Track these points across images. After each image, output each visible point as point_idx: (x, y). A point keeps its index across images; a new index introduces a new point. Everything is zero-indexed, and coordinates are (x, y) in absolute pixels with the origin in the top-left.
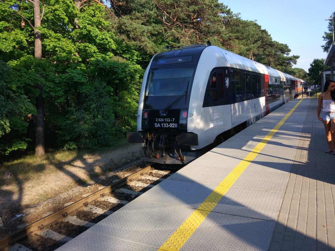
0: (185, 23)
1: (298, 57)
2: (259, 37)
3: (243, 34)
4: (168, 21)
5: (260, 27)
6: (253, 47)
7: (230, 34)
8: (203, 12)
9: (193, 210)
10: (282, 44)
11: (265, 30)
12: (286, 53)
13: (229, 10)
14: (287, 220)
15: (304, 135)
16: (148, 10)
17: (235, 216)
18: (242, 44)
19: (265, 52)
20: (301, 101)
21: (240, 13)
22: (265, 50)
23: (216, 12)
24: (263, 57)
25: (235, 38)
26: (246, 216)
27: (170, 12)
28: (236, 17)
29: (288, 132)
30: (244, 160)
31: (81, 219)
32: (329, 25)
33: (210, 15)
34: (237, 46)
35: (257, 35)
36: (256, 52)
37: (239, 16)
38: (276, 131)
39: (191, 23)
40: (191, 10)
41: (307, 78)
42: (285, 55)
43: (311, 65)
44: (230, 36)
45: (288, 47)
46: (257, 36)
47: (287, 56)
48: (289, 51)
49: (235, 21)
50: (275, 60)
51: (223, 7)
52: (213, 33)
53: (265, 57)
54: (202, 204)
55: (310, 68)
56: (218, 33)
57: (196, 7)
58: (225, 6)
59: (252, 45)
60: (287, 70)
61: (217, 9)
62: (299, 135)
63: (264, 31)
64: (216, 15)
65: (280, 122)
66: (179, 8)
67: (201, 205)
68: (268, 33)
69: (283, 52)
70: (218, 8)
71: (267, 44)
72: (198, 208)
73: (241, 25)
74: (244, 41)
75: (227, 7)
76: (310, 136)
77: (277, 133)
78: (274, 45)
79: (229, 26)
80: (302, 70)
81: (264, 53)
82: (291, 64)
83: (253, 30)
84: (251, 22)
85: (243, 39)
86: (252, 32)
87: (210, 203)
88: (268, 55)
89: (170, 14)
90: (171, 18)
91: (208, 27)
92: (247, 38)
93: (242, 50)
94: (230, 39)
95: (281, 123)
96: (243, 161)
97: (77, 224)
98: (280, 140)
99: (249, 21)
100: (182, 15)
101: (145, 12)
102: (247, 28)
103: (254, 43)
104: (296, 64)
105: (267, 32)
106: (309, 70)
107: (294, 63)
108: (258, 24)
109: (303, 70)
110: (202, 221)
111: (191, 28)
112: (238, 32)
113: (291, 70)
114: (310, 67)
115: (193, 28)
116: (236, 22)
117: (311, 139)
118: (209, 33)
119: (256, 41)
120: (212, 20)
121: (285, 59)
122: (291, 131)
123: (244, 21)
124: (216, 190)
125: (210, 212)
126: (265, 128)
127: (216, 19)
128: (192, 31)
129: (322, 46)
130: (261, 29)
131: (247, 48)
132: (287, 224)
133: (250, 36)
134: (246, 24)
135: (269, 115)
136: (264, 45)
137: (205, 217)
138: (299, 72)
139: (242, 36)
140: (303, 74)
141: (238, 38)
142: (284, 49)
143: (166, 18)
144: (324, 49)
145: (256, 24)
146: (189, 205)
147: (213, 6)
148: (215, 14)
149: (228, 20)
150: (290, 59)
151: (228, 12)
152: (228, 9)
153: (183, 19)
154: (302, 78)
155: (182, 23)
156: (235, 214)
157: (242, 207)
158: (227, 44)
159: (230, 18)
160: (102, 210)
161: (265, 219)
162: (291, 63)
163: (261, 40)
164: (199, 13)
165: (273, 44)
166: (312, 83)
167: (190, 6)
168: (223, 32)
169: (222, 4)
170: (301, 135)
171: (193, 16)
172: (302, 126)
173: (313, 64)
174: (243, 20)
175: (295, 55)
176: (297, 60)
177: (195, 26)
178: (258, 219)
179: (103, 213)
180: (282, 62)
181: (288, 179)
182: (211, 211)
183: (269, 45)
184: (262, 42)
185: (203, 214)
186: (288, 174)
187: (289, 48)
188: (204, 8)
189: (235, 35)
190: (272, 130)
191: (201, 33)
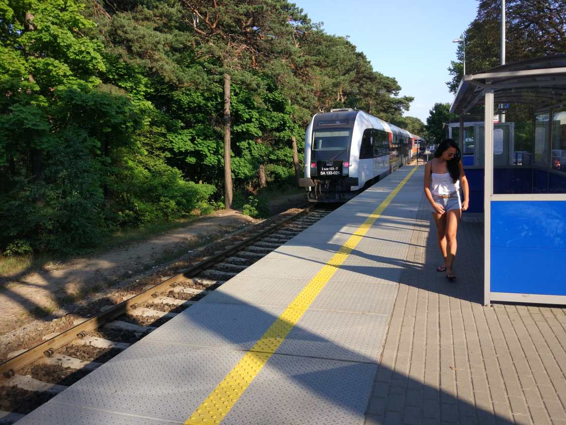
0: (232, 32)
1: (411, 99)
2: (353, 64)
3: (327, 57)
4: (202, 27)
5: (354, 48)
6: (343, 80)
7: (307, 57)
8: (263, 17)
9: (243, 352)
10: (388, 78)
11: (362, 53)
12: (394, 92)
13: (306, 16)
14: (394, 359)
15: (420, 223)
16: (167, 6)
17: (313, 360)
18: (327, 74)
19: (362, 89)
20: (414, 169)
21: (322, 23)
22: (361, 85)
23: (283, 18)
24: (358, 97)
25: (315, 64)
26: (331, 357)
27: (206, 12)
28: (317, 28)
29: (396, 218)
30: (328, 265)
31: (40, 380)
32: (457, 51)
33: (274, 22)
34: (318, 77)
35: (350, 60)
36: (348, 89)
37: (322, 28)
38: (377, 216)
39: (241, 34)
40: (241, 11)
41: (424, 133)
42: (392, 96)
43: (431, 113)
44: (306, 60)
45: (397, 82)
46: (349, 63)
47: (396, 97)
48: (399, 88)
49: (315, 36)
50: (377, 103)
51: (296, 11)
52: (279, 53)
53: (362, 97)
54: (259, 342)
55: (430, 117)
56: (288, 54)
57: (250, 7)
58: (299, 9)
59: (342, 78)
60: (395, 119)
61: (285, 13)
62: (413, 222)
63: (361, 55)
64: (283, 23)
65: (384, 202)
66: (221, 7)
67: (257, 344)
68: (366, 59)
69: (389, 90)
70: (287, 12)
71: (364, 77)
72: (252, 349)
73: (325, 42)
74: (329, 69)
75: (302, 11)
76: (428, 224)
77: (379, 220)
78: (376, 78)
79: (304, 44)
80: (417, 120)
81: (360, 91)
82: (401, 110)
83: (343, 51)
84: (340, 38)
85: (327, 67)
86: (342, 56)
87: (272, 339)
88: (366, 95)
89: (206, 16)
90: (207, 21)
91: (270, 42)
92: (333, 65)
93: (325, 84)
94: (306, 66)
95: (385, 204)
96: (326, 266)
97: (32, 390)
98: (384, 230)
99: (336, 36)
100: (227, 19)
101: (161, 9)
102: (334, 49)
103: (344, 74)
104: (408, 110)
105: (365, 56)
106: (428, 120)
107: (405, 109)
108: (351, 43)
109: (419, 121)
110: (258, 371)
111: (242, 41)
112: (320, 54)
113: (401, 120)
114: (429, 115)
115: (246, 42)
116: (317, 37)
117: (431, 230)
118: (273, 52)
119: (347, 72)
120: (277, 31)
121: (392, 102)
122: (400, 217)
123: (330, 36)
124: (283, 316)
125: (272, 354)
126: (361, 212)
127: (284, 29)
128: (244, 47)
129: (448, 84)
130: (356, 51)
131: (333, 81)
132: (395, 367)
133: (339, 61)
134: (332, 42)
135: (366, 191)
136: (360, 79)
137: (264, 364)
138: (413, 123)
139: (325, 61)
140: (418, 127)
141: (319, 64)
142: (391, 85)
143: (198, 21)
144: (450, 88)
145: (347, 43)
146: (237, 345)
147: (278, 7)
148: (283, 21)
149: (304, 33)
150: (400, 102)
151: (304, 19)
152: (303, 14)
153: (229, 26)
154: (418, 132)
155: (226, 32)
156: (313, 355)
157: (325, 343)
158: (302, 73)
159: (307, 29)
160: (81, 362)
161: (362, 361)
162: (402, 108)
163: (356, 70)
164: (256, 17)
165: (374, 76)
166: (431, 141)
167: (240, 4)
168: (295, 52)
169: (294, 5)
170: (415, 222)
171: (246, 23)
172: (416, 209)
173: (434, 112)
174: (328, 34)
175: (407, 96)
176: (410, 104)
177: (250, 39)
178: (350, 361)
179: (82, 367)
180: (387, 107)
181: (396, 293)
182: (274, 352)
183: (368, 78)
184: (358, 73)
185: (260, 358)
186: (396, 285)
187: (399, 84)
188: (264, 9)
189: (314, 58)
190: (372, 216)
191: (259, 51)
